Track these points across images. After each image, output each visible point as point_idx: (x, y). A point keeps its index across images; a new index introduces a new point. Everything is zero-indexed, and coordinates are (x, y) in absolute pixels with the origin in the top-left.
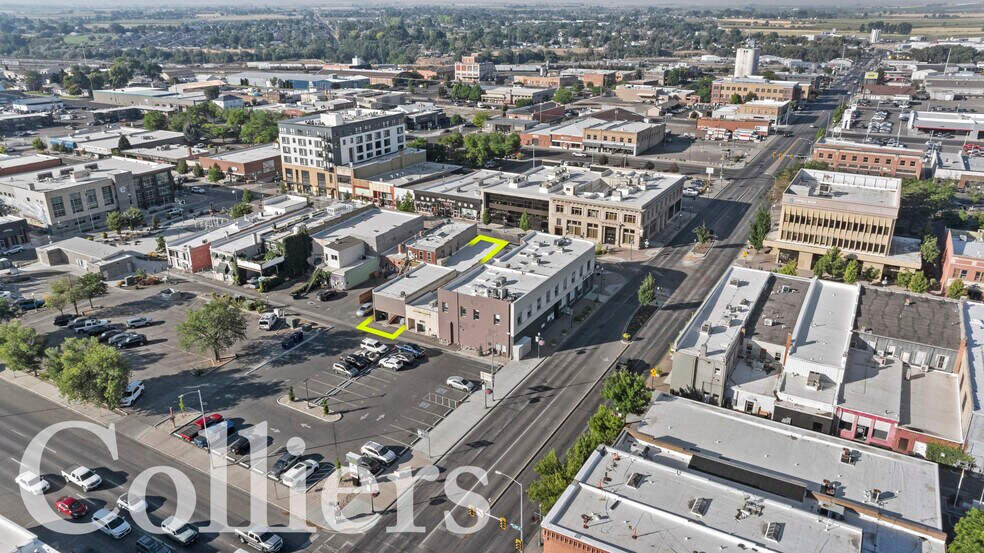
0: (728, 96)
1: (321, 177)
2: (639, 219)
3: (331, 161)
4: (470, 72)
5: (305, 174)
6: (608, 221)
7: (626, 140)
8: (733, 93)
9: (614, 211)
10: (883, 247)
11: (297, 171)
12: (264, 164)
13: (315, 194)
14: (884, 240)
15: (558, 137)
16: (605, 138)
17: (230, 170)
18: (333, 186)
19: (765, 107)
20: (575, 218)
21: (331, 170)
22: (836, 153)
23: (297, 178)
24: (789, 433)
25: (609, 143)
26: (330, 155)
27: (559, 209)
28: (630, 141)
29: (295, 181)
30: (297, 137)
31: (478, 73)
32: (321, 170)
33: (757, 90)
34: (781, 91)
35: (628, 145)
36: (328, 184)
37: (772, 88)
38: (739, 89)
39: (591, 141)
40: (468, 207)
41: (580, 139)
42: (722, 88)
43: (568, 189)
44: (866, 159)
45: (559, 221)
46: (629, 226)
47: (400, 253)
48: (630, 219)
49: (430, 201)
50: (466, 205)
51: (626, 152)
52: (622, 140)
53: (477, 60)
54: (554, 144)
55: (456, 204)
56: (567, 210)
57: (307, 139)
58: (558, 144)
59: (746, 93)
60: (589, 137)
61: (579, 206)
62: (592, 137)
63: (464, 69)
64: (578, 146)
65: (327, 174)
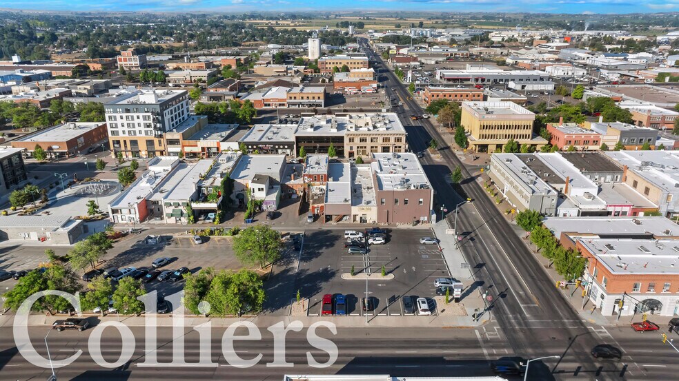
0: (330, 68)
1: (150, 143)
2: (404, 139)
3: (160, 129)
4: (131, 63)
5: (134, 143)
6: (385, 143)
7: (316, 98)
8: (333, 66)
9: (388, 136)
10: (529, 135)
11: (125, 141)
12: (78, 140)
13: (145, 157)
14: (529, 132)
15: (268, 100)
16: (302, 98)
17: (50, 149)
18: (162, 148)
19: (361, 72)
20: (363, 144)
21: (161, 136)
22: (441, 93)
23: (126, 147)
24: (606, 220)
25: (305, 101)
26: (158, 125)
27: (351, 140)
28: (319, 98)
29: (123, 148)
30: (124, 115)
31: (138, 62)
32: (151, 137)
33: (348, 63)
34: (361, 63)
35: (318, 101)
36: (157, 147)
37: (353, 61)
38: (337, 63)
39: (293, 101)
40: (284, 148)
41: (285, 100)
42: (326, 63)
43: (351, 127)
44: (456, 96)
45: (351, 148)
46: (398, 144)
47: (293, 180)
48: (398, 140)
49: (252, 148)
50: (281, 147)
51: (317, 105)
52: (314, 98)
53: (133, 54)
54: (266, 105)
55: (274, 147)
56: (357, 140)
57: (135, 115)
58: (269, 105)
59: (341, 66)
60: (291, 98)
61: (365, 137)
62: (293, 98)
63: (125, 60)
64: (284, 105)
65: (156, 141)
